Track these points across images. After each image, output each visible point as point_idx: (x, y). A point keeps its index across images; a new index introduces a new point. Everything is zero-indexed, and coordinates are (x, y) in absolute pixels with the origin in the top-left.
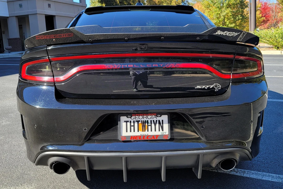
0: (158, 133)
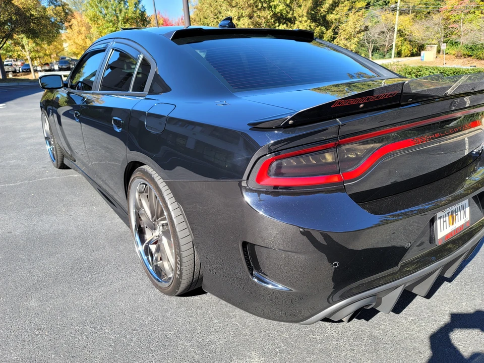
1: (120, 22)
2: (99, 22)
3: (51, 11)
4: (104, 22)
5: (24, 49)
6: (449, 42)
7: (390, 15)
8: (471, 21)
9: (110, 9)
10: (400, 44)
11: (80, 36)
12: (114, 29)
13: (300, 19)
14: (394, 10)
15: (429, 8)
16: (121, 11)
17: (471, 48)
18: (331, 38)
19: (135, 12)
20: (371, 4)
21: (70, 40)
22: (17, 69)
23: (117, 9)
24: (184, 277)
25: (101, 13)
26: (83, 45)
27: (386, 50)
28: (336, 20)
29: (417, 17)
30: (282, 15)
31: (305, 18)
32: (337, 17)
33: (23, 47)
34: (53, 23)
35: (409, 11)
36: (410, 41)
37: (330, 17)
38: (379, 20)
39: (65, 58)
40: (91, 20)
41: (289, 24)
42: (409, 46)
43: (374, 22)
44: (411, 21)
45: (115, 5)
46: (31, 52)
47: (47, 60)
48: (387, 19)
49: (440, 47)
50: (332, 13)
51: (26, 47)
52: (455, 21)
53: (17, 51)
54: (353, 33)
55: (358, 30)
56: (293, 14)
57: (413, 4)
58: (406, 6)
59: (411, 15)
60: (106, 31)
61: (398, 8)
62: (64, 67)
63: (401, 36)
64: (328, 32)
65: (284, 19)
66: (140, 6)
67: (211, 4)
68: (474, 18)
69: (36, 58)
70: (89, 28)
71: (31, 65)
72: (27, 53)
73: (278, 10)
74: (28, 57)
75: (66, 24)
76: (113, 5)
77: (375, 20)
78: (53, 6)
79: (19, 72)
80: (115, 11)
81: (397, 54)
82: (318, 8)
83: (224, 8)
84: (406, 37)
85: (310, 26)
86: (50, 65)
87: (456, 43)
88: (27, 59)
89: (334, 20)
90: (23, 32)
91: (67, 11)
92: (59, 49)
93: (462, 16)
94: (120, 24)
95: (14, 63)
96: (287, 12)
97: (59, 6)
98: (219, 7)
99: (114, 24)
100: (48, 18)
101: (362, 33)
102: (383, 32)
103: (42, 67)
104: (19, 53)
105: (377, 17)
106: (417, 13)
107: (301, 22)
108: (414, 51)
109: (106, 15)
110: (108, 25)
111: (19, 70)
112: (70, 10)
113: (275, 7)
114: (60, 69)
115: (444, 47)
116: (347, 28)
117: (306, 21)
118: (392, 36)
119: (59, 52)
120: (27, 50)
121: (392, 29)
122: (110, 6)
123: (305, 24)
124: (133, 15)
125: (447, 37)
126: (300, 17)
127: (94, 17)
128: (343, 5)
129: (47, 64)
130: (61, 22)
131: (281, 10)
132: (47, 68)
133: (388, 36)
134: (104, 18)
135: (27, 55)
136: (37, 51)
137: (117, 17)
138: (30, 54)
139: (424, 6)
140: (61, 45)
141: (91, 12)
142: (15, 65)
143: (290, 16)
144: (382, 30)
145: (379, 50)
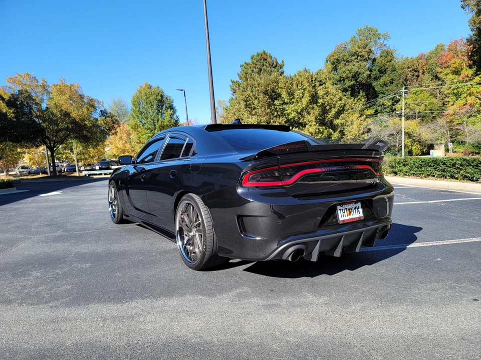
0: (357, 216)
1: (157, 129)
2: (139, 129)
3: (102, 121)
4: (143, 129)
5: (73, 152)
6: (456, 141)
7: (397, 120)
8: (474, 124)
9: (149, 119)
10: (409, 144)
11: (121, 142)
12: (151, 135)
13: (310, 124)
14: (400, 116)
15: (433, 113)
16: (158, 121)
17: (477, 146)
18: (338, 138)
19: (170, 121)
20: (379, 111)
21: (112, 144)
22: (63, 169)
23: (155, 119)
24: (207, 250)
25: (141, 122)
26: (123, 148)
27: (397, 149)
28: (341, 124)
29: (423, 121)
30: (294, 121)
31: (314, 123)
32: (342, 122)
33: (72, 150)
34: (102, 131)
35: (415, 116)
36: (420, 142)
37: (337, 122)
38: (387, 124)
39: (105, 160)
40: (132, 128)
41: (301, 127)
42: (419, 146)
43: (383, 126)
44: (418, 125)
45: (153, 116)
46: (78, 154)
47: (90, 161)
48: (395, 123)
49: (448, 147)
50: (338, 119)
51: (75, 151)
52: (458, 124)
53: (66, 154)
54: (357, 134)
55: (362, 131)
56: (304, 119)
57: (418, 110)
58: (412, 112)
59: (418, 120)
60: (144, 136)
61: (403, 114)
62: (104, 167)
63: (410, 137)
64: (336, 133)
65: (297, 124)
66: (175, 116)
67: (234, 113)
68: (477, 121)
69: (81, 159)
70: (129, 134)
71: (76, 165)
72: (75, 155)
73: (290, 117)
74: (75, 159)
75: (113, 131)
76: (152, 116)
77: (384, 124)
78: (104, 118)
79: (64, 171)
80: (153, 120)
81: (408, 153)
82: (325, 115)
83: (246, 116)
84: (414, 138)
85: (319, 129)
86: (92, 165)
87: (462, 142)
88: (74, 160)
89: (340, 124)
90: (76, 138)
91: (114, 121)
92: (101, 152)
93: (465, 119)
94: (156, 131)
95: (60, 164)
96: (299, 118)
97: (109, 117)
98: (241, 115)
99: (151, 131)
100: (98, 127)
101: (366, 134)
102: (393, 135)
103: (85, 167)
104: (68, 155)
105: (385, 122)
106: (423, 118)
107: (311, 126)
108: (424, 150)
109: (146, 123)
110: (146, 131)
111: (64, 170)
112: (117, 120)
113: (288, 115)
114: (100, 169)
115: (451, 146)
116: (352, 130)
117: (315, 125)
118: (400, 137)
119: (101, 155)
120: (75, 153)
121: (399, 132)
122: (149, 117)
123: (314, 128)
124: (168, 123)
125: (452, 137)
126: (310, 122)
127: (135, 126)
128: (347, 112)
129: (89, 165)
130: (109, 130)
131: (294, 117)
132: (88, 168)
133: (398, 138)
134: (143, 126)
135: (74, 157)
136: (83, 154)
137: (155, 125)
138: (77, 156)
139: (429, 111)
140: (103, 149)
141: (132, 122)
142: (61, 166)
143: (301, 121)
144: (392, 132)
145: (391, 149)
